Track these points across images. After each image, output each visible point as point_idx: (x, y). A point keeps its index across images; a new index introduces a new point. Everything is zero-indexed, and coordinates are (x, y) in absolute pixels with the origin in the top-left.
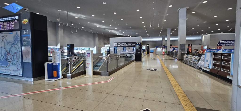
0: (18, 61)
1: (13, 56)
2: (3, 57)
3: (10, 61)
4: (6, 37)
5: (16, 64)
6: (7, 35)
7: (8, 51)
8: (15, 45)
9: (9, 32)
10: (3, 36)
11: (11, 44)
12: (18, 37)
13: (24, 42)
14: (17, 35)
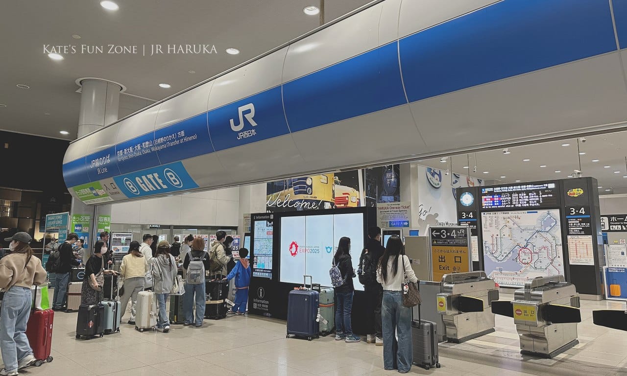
0: (551, 263)
1: (536, 253)
2: (506, 255)
3: (528, 263)
4: (517, 220)
5: (546, 269)
6: (519, 215)
7: (523, 244)
8: (542, 234)
9: (526, 211)
10: (509, 218)
11: (531, 231)
12: (552, 218)
13: (571, 228)
14: (549, 216)
